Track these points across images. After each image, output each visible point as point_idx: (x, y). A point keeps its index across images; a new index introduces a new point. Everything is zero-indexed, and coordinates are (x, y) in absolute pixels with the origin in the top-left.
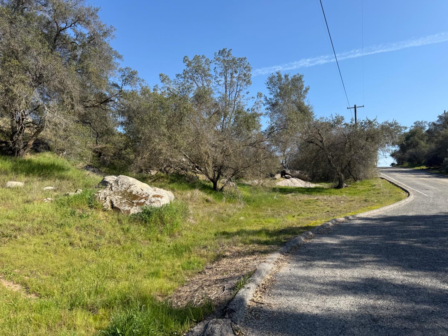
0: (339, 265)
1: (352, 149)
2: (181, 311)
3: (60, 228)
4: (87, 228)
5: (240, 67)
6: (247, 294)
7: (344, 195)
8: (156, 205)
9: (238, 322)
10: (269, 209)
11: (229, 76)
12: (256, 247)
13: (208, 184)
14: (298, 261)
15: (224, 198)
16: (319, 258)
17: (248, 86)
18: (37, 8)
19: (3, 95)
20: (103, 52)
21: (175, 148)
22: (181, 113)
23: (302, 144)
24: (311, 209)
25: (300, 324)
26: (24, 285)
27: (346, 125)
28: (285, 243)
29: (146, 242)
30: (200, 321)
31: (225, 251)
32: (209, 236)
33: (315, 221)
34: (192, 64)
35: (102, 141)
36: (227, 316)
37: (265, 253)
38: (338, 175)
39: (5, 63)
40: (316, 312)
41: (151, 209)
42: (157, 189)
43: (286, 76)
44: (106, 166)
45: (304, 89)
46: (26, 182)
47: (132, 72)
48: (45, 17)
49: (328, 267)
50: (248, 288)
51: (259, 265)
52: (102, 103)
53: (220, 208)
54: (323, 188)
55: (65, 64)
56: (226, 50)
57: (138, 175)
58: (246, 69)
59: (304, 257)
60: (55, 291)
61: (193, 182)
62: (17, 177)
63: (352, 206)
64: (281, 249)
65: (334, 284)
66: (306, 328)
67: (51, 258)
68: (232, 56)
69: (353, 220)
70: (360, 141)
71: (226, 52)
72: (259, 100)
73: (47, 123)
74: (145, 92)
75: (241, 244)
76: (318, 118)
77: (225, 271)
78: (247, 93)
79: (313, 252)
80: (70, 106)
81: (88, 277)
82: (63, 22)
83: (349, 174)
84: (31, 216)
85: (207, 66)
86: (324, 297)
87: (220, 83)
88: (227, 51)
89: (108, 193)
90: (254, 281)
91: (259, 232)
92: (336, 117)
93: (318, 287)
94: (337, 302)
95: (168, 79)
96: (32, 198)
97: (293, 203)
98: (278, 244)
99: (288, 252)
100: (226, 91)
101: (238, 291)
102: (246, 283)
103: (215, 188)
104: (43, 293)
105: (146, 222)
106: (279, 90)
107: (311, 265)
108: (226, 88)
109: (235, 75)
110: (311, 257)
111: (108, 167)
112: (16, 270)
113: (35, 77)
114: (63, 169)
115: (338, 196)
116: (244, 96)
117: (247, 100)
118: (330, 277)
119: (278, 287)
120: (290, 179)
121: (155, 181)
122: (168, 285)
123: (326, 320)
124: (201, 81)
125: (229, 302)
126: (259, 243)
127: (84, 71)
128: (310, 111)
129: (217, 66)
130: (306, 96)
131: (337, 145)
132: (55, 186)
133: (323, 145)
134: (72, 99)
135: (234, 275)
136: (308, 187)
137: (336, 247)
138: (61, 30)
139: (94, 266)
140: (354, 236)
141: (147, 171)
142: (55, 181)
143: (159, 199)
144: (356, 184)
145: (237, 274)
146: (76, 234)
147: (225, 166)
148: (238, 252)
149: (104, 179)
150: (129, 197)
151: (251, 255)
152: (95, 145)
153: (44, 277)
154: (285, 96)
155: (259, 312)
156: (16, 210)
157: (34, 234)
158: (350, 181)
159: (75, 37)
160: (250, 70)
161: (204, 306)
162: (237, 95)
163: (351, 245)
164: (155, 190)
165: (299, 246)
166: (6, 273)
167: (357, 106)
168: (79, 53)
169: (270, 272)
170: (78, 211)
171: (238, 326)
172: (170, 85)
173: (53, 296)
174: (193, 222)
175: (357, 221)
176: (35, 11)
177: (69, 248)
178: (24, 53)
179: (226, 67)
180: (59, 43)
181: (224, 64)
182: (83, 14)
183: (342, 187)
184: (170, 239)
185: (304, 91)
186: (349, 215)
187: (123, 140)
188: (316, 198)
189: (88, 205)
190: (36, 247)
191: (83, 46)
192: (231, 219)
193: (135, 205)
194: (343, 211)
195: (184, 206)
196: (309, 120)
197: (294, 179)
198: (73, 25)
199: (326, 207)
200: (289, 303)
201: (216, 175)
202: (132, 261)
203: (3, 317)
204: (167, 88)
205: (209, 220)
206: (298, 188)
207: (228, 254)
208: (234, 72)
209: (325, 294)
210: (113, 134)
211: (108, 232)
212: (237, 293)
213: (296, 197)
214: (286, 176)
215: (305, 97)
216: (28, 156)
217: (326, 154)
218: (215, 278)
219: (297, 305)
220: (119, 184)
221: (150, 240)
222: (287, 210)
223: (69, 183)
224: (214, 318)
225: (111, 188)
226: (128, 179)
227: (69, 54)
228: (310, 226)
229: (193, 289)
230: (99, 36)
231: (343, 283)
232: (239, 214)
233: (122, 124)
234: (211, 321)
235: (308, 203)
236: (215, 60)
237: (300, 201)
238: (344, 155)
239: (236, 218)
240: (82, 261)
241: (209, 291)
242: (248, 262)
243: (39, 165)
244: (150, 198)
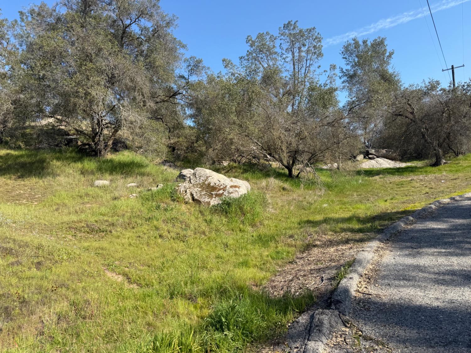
0: (454, 252)
1: (452, 118)
2: (280, 301)
3: (149, 222)
4: (173, 220)
5: (309, 39)
6: (350, 284)
7: (444, 173)
8: (235, 195)
9: (347, 313)
10: (355, 194)
11: (296, 51)
12: (349, 235)
13: (283, 171)
14: (401, 249)
15: (302, 185)
16: (426, 245)
17: (319, 58)
18: (103, 8)
19: (83, 99)
20: (168, 44)
21: (246, 136)
22: (250, 99)
23: (387, 118)
24: (405, 192)
25: (420, 317)
26: (125, 275)
27: (444, 90)
28: (383, 230)
29: (229, 232)
30: (303, 312)
31: (315, 240)
32: (292, 225)
33: (413, 205)
34: (256, 44)
35: (174, 136)
36: (333, 307)
37: (361, 242)
38: (435, 150)
39: (81, 67)
40: (436, 304)
41: (230, 199)
42: (234, 179)
43: (365, 42)
44: (180, 160)
45: (388, 54)
46: (111, 181)
47: (197, 61)
48: (110, 17)
49: (440, 254)
50: (351, 278)
51: (357, 254)
52: (170, 97)
53: (299, 196)
54: (416, 167)
55: (133, 61)
56: (291, 23)
57: (211, 167)
58: (316, 40)
59: (408, 244)
60: (154, 281)
61: (267, 170)
62: (102, 176)
63: (456, 185)
64: (379, 236)
65: (453, 273)
66: (428, 322)
67: (145, 250)
68: (298, 28)
69: (461, 200)
70: (462, 108)
71: (291, 25)
72: (333, 73)
73: (123, 122)
74: (211, 80)
75: (331, 233)
76: (406, 85)
77: (319, 261)
78: (318, 68)
79: (418, 238)
80: (142, 103)
81: (181, 268)
82: (128, 19)
83: (448, 148)
84: (121, 212)
85: (272, 43)
86: (443, 288)
87: (287, 60)
88: (293, 24)
89: (187, 186)
90: (355, 271)
91: (349, 220)
92: (429, 83)
93: (433, 276)
94: (461, 293)
95: (232, 63)
96: (119, 195)
97: (382, 186)
98: (375, 232)
99: (387, 240)
100: (294, 68)
101: (340, 282)
102: (348, 273)
103: (290, 175)
104: (143, 283)
105: (226, 213)
106: (356, 59)
107: (419, 253)
108: (294, 65)
109: (304, 49)
110: (417, 244)
111: (183, 160)
112: (117, 262)
113: (107, 78)
114: (142, 165)
115: (436, 174)
116: (315, 71)
117: (319, 75)
118: (445, 266)
119: (384, 277)
120: (375, 159)
121: (228, 172)
122: (261, 274)
123: (450, 313)
124: (266, 60)
125: (333, 292)
126: (352, 231)
127: (151, 66)
128: (396, 78)
129: (282, 41)
130: (390, 61)
131: (432, 115)
132: (137, 183)
133: (414, 117)
134: (143, 95)
135: (330, 265)
136: (398, 167)
137: (445, 233)
138: (126, 28)
139: (184, 256)
140: (466, 219)
141: (220, 162)
142: (136, 178)
143: (237, 189)
144: (457, 160)
145: (333, 264)
146: (164, 227)
147: (300, 150)
148: (330, 241)
149: (181, 173)
150: (208, 188)
151: (344, 243)
152: (168, 140)
153: (141, 268)
154: (365, 64)
155: (368, 303)
156: (107, 206)
157: (126, 228)
158: (450, 157)
159: (140, 32)
160: (320, 41)
161: (304, 296)
162: (307, 71)
163: (464, 229)
164: (232, 181)
165: (400, 232)
166: (108, 265)
167: (454, 67)
168: (145, 47)
169: (371, 261)
170: (162, 205)
171: (348, 317)
172: (234, 70)
173: (153, 286)
174: (273, 211)
175: (466, 202)
176: (100, 12)
177: (160, 240)
178: (97, 55)
179: (293, 41)
180: (126, 41)
181: (290, 39)
182: (146, 7)
183: (440, 164)
184: (252, 229)
185: (388, 56)
186: (454, 195)
187: (194, 132)
188: (410, 179)
189: (170, 199)
190: (130, 240)
191: (148, 40)
192: (313, 207)
193: (214, 196)
194: (446, 191)
195: (261, 195)
196: (396, 90)
197: (379, 159)
198: (137, 20)
199: (423, 188)
200: (401, 294)
201: (291, 162)
202: (220, 251)
203: (113, 305)
204: (230, 74)
205: (289, 208)
206: (387, 169)
207: (318, 243)
208: (302, 46)
209: (444, 285)
210: (184, 128)
211: (193, 224)
212: (339, 283)
213: (385, 179)
214: (370, 156)
215: (389, 63)
216: (109, 156)
217: (419, 127)
218: (309, 268)
219: (412, 297)
220: (197, 176)
221: (233, 230)
222: (376, 194)
223: (149, 179)
224: (318, 309)
225: (190, 181)
226: (205, 171)
227: (136, 50)
228: (408, 211)
229: (287, 279)
230: (163, 27)
231: (464, 272)
232: (321, 201)
233: (191, 116)
234: (317, 312)
235: (401, 184)
236: (280, 35)
237: (390, 183)
238: (441, 126)
239: (318, 205)
240: (173, 252)
241: (306, 281)
242: (344, 252)
243: (120, 163)
244: (228, 189)
